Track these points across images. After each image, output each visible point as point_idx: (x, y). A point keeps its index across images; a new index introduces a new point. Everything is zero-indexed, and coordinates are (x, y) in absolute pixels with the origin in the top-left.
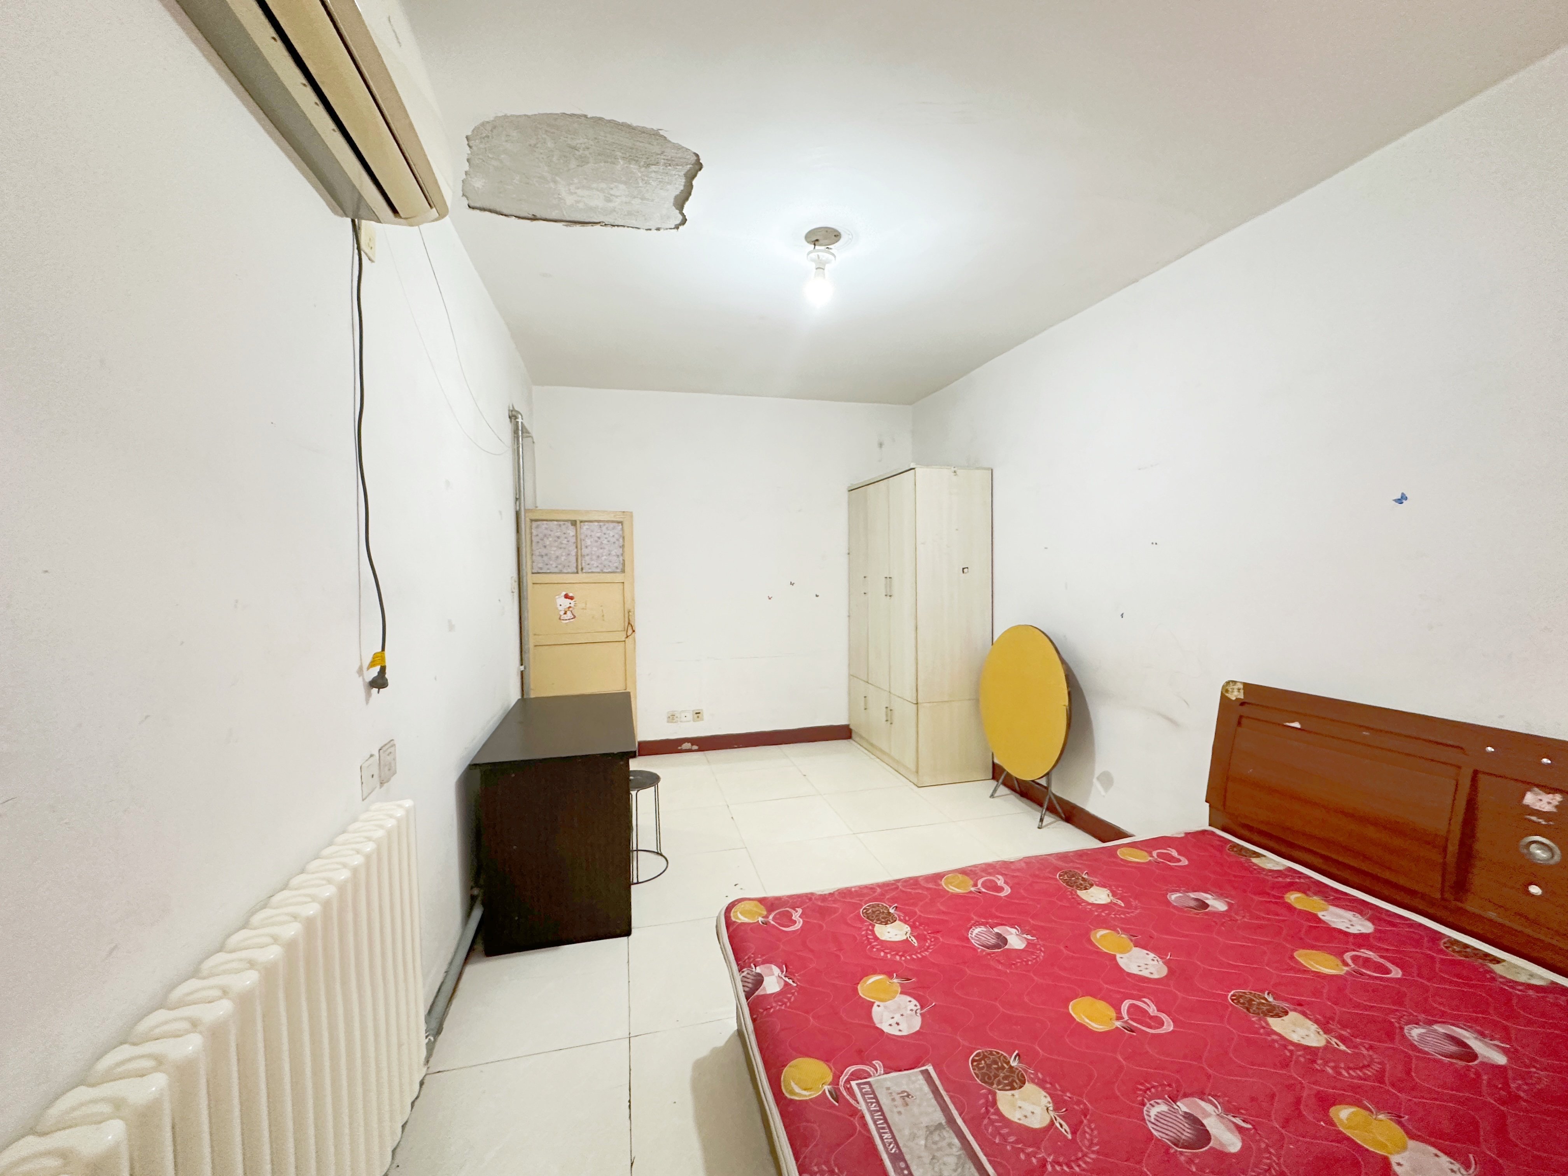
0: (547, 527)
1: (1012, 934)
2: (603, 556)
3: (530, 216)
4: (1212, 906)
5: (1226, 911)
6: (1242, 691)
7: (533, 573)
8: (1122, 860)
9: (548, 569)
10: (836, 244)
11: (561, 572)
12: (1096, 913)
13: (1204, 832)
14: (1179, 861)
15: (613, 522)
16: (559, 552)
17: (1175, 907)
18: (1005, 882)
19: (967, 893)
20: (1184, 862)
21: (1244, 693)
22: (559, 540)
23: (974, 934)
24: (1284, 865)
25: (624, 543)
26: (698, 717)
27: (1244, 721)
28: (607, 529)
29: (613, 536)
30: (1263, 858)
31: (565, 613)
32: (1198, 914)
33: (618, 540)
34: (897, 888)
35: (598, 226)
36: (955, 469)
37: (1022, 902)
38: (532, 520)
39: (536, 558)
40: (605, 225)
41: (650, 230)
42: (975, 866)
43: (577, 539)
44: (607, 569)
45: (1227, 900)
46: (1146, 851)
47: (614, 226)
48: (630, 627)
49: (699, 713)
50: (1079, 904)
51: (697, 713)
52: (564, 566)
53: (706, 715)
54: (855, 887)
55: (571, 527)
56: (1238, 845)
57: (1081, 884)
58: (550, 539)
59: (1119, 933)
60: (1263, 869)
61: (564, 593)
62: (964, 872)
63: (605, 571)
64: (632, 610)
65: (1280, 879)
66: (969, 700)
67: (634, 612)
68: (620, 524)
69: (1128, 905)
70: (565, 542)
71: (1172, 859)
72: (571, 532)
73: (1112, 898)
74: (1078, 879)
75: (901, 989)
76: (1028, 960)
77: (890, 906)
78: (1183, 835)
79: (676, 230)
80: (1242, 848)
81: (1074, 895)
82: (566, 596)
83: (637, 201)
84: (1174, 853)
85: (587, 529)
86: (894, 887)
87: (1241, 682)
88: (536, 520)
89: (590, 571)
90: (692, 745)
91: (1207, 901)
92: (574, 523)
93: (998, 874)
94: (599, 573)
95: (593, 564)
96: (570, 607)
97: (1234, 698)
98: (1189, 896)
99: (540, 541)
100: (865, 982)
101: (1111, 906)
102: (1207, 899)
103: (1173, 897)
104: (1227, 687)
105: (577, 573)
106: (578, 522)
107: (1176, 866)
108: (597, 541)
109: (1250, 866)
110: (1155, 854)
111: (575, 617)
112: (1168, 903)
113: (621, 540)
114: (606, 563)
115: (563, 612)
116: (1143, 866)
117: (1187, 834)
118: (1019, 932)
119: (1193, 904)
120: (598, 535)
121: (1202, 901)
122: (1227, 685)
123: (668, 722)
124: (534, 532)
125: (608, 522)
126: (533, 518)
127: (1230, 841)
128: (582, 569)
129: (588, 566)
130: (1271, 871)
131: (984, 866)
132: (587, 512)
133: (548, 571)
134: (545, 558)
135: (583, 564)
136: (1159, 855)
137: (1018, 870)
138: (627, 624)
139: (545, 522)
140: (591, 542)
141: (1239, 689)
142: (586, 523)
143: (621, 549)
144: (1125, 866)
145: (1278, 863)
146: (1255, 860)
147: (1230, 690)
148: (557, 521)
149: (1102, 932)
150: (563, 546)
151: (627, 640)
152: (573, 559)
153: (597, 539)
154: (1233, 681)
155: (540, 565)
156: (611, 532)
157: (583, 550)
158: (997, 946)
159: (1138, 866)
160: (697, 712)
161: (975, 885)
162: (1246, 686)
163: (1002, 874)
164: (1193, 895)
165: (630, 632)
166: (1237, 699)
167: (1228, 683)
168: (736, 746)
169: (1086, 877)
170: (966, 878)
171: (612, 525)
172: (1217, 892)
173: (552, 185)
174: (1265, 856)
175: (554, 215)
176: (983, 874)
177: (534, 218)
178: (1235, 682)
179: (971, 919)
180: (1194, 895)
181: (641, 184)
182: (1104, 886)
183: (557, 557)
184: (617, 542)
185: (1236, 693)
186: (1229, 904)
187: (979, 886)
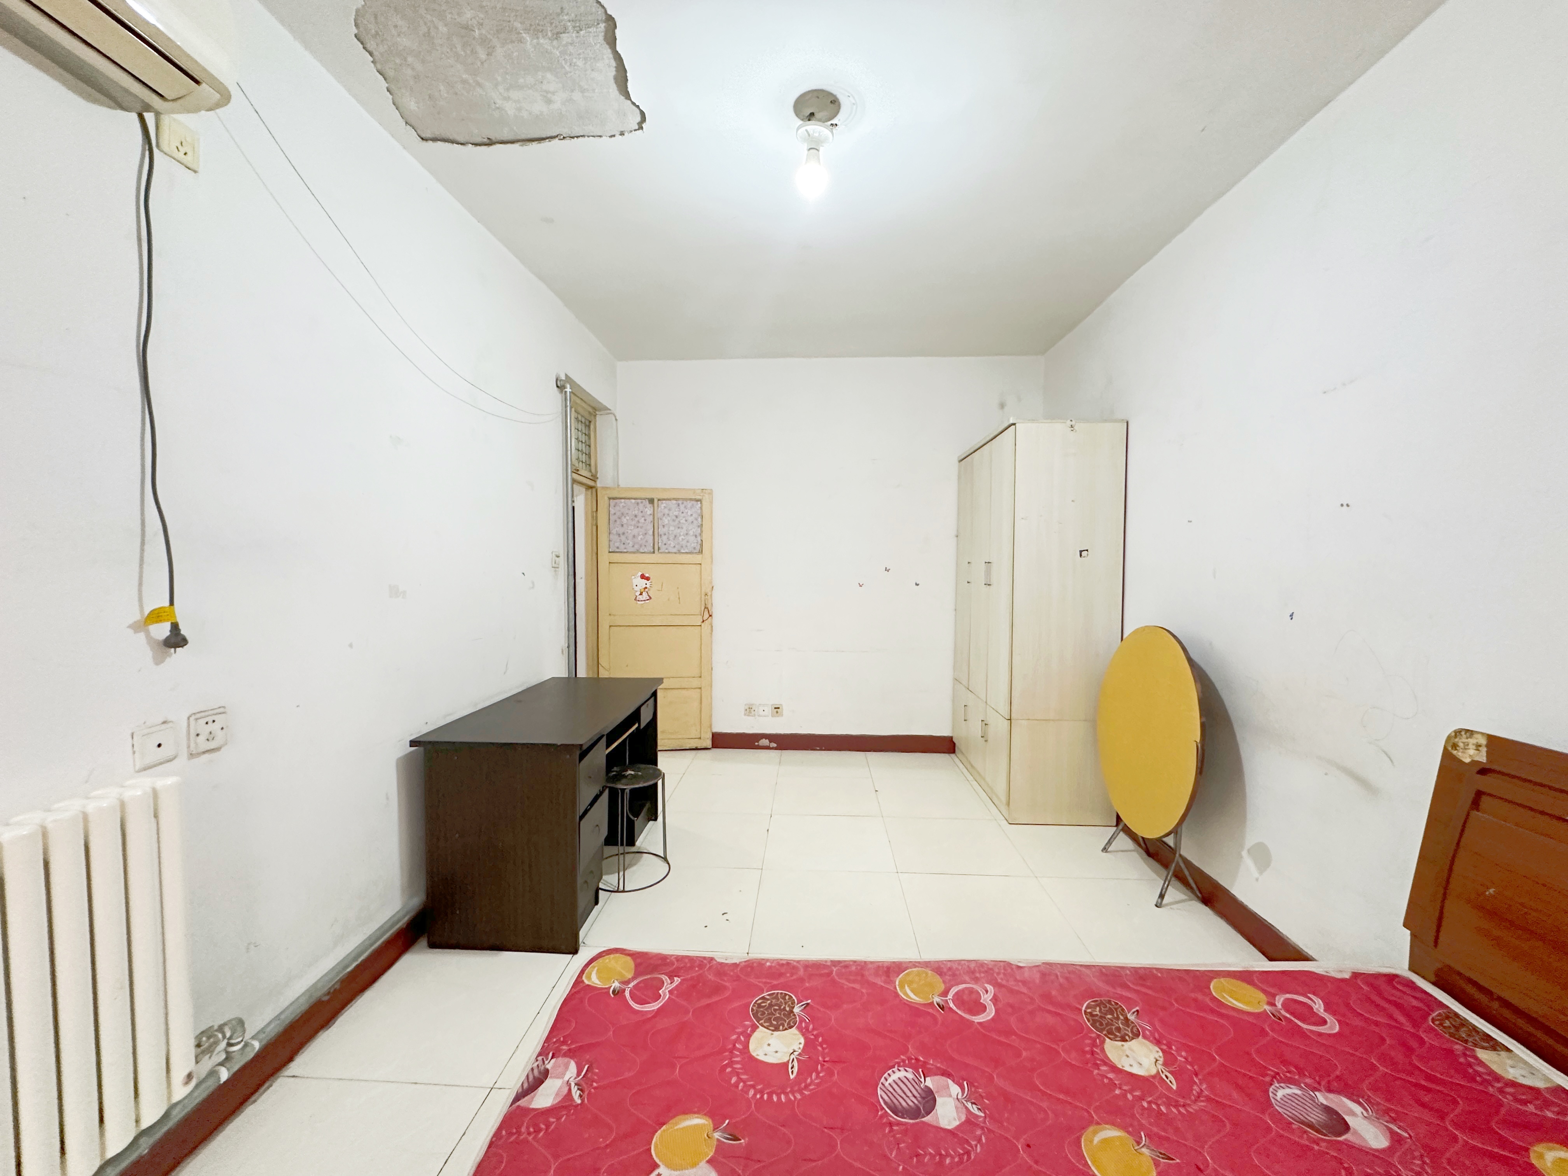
0: (625, 505)
1: (950, 1096)
2: (680, 536)
3: (486, 140)
4: (1356, 1133)
5: (1383, 1151)
6: (1484, 750)
7: (610, 552)
8: (1214, 999)
9: (625, 548)
10: (839, 116)
11: (638, 552)
12: (1117, 1092)
13: (1391, 978)
14: (1324, 1022)
15: (691, 500)
16: (636, 531)
17: (1278, 1118)
18: (995, 1000)
19: (925, 1005)
20: (1333, 1026)
21: (1487, 752)
22: (636, 519)
23: (890, 1080)
24: (1547, 1079)
25: (701, 522)
26: (777, 712)
27: (1485, 801)
28: (685, 507)
29: (692, 515)
30: (1503, 1054)
31: (641, 594)
32: (1317, 1142)
33: (696, 519)
34: (829, 974)
35: (556, 140)
36: (1073, 423)
37: (1003, 1039)
38: (610, 499)
39: (614, 537)
40: (564, 138)
41: (614, 136)
42: (959, 962)
43: (654, 518)
44: (684, 550)
45: (1391, 1126)
46: (1264, 991)
47: (573, 138)
48: (707, 612)
49: (779, 708)
50: (1097, 1066)
51: (775, 708)
52: (641, 546)
53: (785, 710)
54: (772, 961)
55: (649, 505)
56: (1457, 1015)
57: (1119, 1029)
58: (628, 518)
59: (1138, 1143)
60: (1498, 1078)
61: (640, 574)
62: (940, 969)
63: (682, 551)
64: (709, 594)
65: (1531, 1108)
66: (1085, 720)
67: (711, 595)
68: (699, 502)
69: (1185, 1089)
70: (642, 520)
71: (1308, 1015)
72: (649, 511)
73: (1160, 1067)
74: (1118, 1018)
75: (715, 1153)
76: (948, 1155)
77: (799, 1002)
78: (1347, 976)
79: (641, 131)
80: (1464, 1023)
81: (1097, 1046)
82: (643, 577)
83: (577, 96)
84: (1318, 1006)
85: (665, 507)
86: (826, 971)
87: (1482, 734)
88: (614, 499)
89: (667, 551)
90: (770, 742)
91: (1348, 1119)
92: (651, 501)
93: (990, 983)
94: (675, 553)
95: (670, 544)
96: (646, 588)
97: (1467, 760)
98: (1312, 1099)
99: (617, 520)
100: (676, 1124)
101: (1154, 1084)
102: (1353, 1113)
103: (1281, 1093)
104: (1456, 740)
105: (654, 552)
106: (656, 501)
107: (1311, 1031)
108: (674, 521)
109: (1470, 1065)
110: (1279, 1001)
111: (650, 598)
112: (1266, 1104)
113: (700, 519)
114: (684, 543)
115: (639, 593)
116: (1246, 1018)
117: (1356, 975)
118: (963, 1095)
119: (1316, 1117)
120: (676, 513)
121: (1337, 1113)
122: (1456, 736)
123: (745, 715)
124: (612, 511)
125: (686, 500)
126: (611, 496)
127: (1441, 1005)
128: (659, 549)
129: (664, 546)
130: (1513, 1084)
131: (973, 965)
132: (665, 490)
133: (625, 551)
134: (623, 538)
135: (660, 544)
136: (1286, 1005)
137: (1024, 983)
138: (703, 608)
139: (623, 500)
140: (668, 521)
141: (1478, 746)
142: (664, 501)
143: (699, 529)
144: (1212, 1011)
145: (1533, 1071)
146: (1483, 1055)
147: (1461, 745)
148: (635, 499)
149: (1110, 1133)
150: (640, 525)
151: (703, 625)
152: (650, 538)
153: (674, 518)
154: (1467, 731)
155: (617, 544)
156: (689, 511)
157: (660, 529)
158: (915, 1113)
159: (1237, 1019)
160: (777, 707)
161: (945, 993)
162: (1492, 740)
163: (996, 984)
164: (1322, 1098)
165: (706, 616)
166: (1474, 763)
167: (1458, 733)
168: (818, 748)
169: (1131, 1017)
170: (938, 979)
171: (689, 504)
172: (1378, 1104)
173: (479, 90)
174: (1508, 1050)
175: (506, 135)
176: (967, 978)
177: (490, 143)
178: (1470, 733)
179: (905, 1051)
180: (1326, 1098)
181: (567, 68)
182: (1158, 1043)
183: (634, 536)
184: (695, 522)
185: (1472, 752)
186: (1396, 1140)
187: (950, 996)
